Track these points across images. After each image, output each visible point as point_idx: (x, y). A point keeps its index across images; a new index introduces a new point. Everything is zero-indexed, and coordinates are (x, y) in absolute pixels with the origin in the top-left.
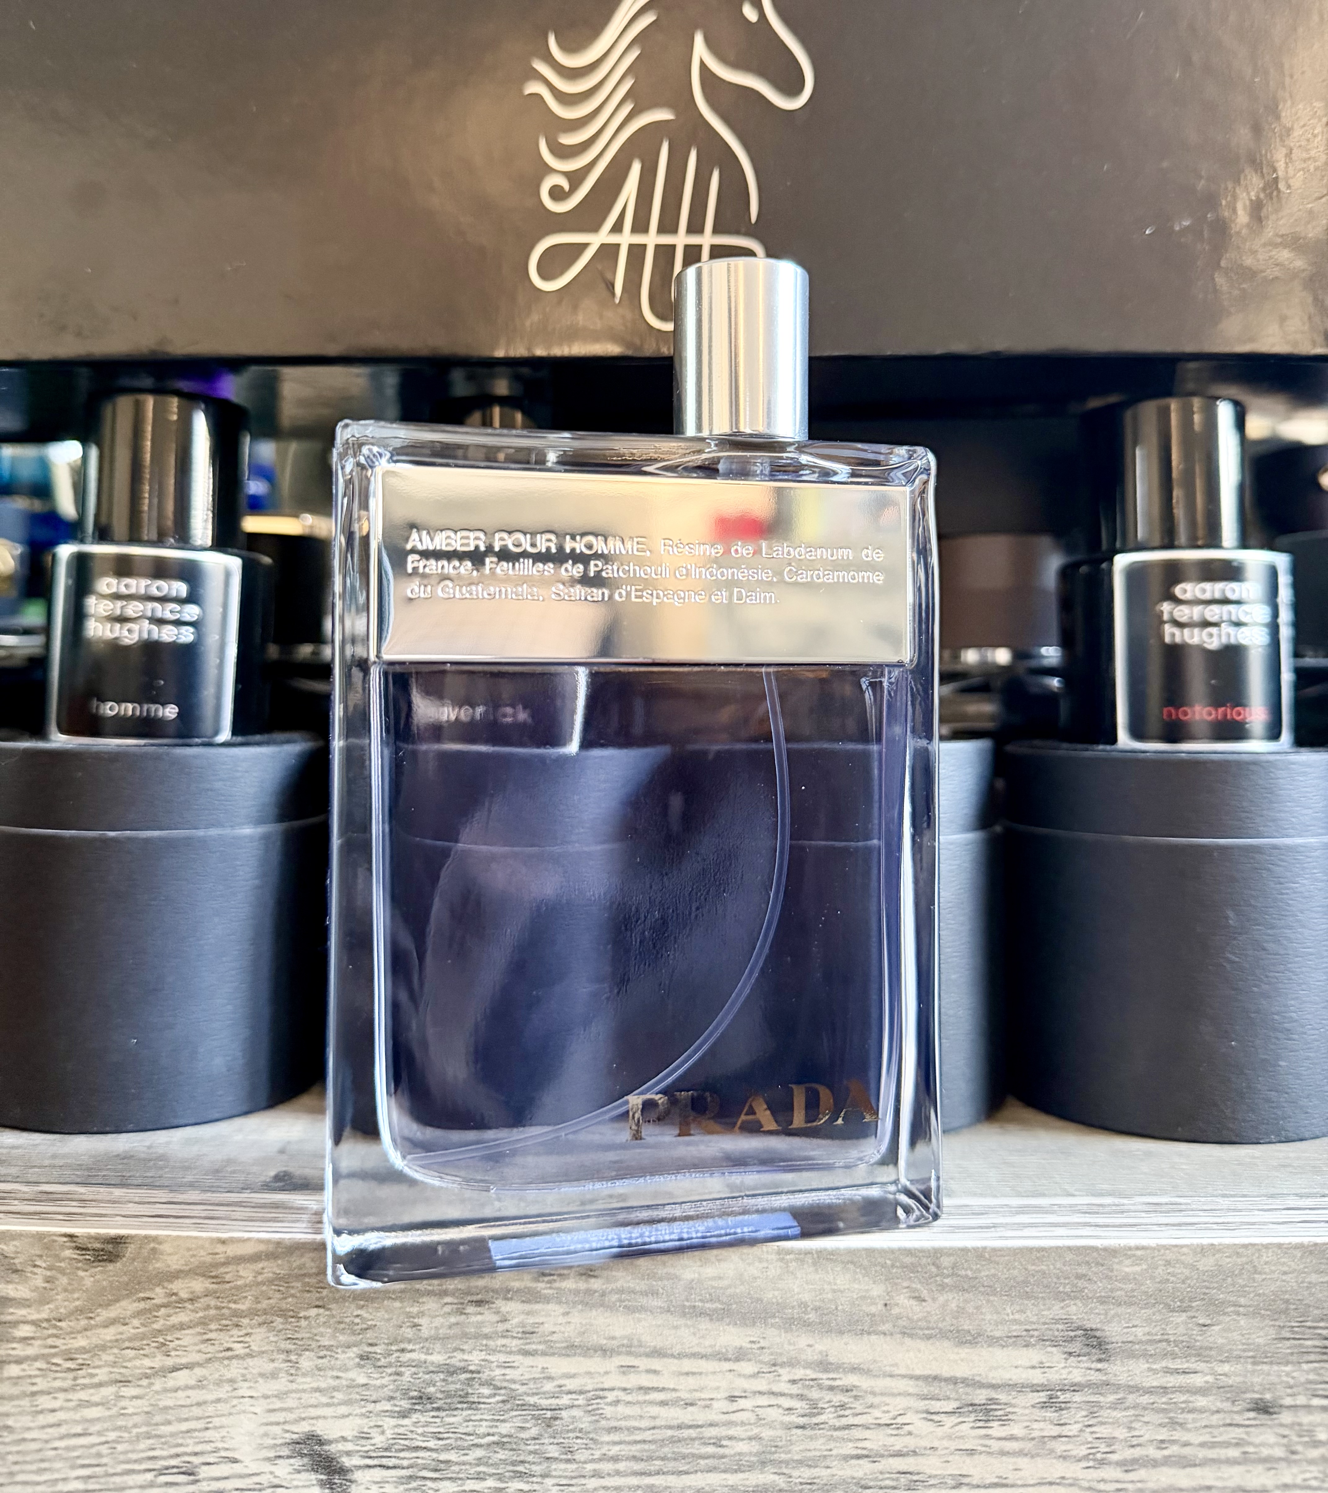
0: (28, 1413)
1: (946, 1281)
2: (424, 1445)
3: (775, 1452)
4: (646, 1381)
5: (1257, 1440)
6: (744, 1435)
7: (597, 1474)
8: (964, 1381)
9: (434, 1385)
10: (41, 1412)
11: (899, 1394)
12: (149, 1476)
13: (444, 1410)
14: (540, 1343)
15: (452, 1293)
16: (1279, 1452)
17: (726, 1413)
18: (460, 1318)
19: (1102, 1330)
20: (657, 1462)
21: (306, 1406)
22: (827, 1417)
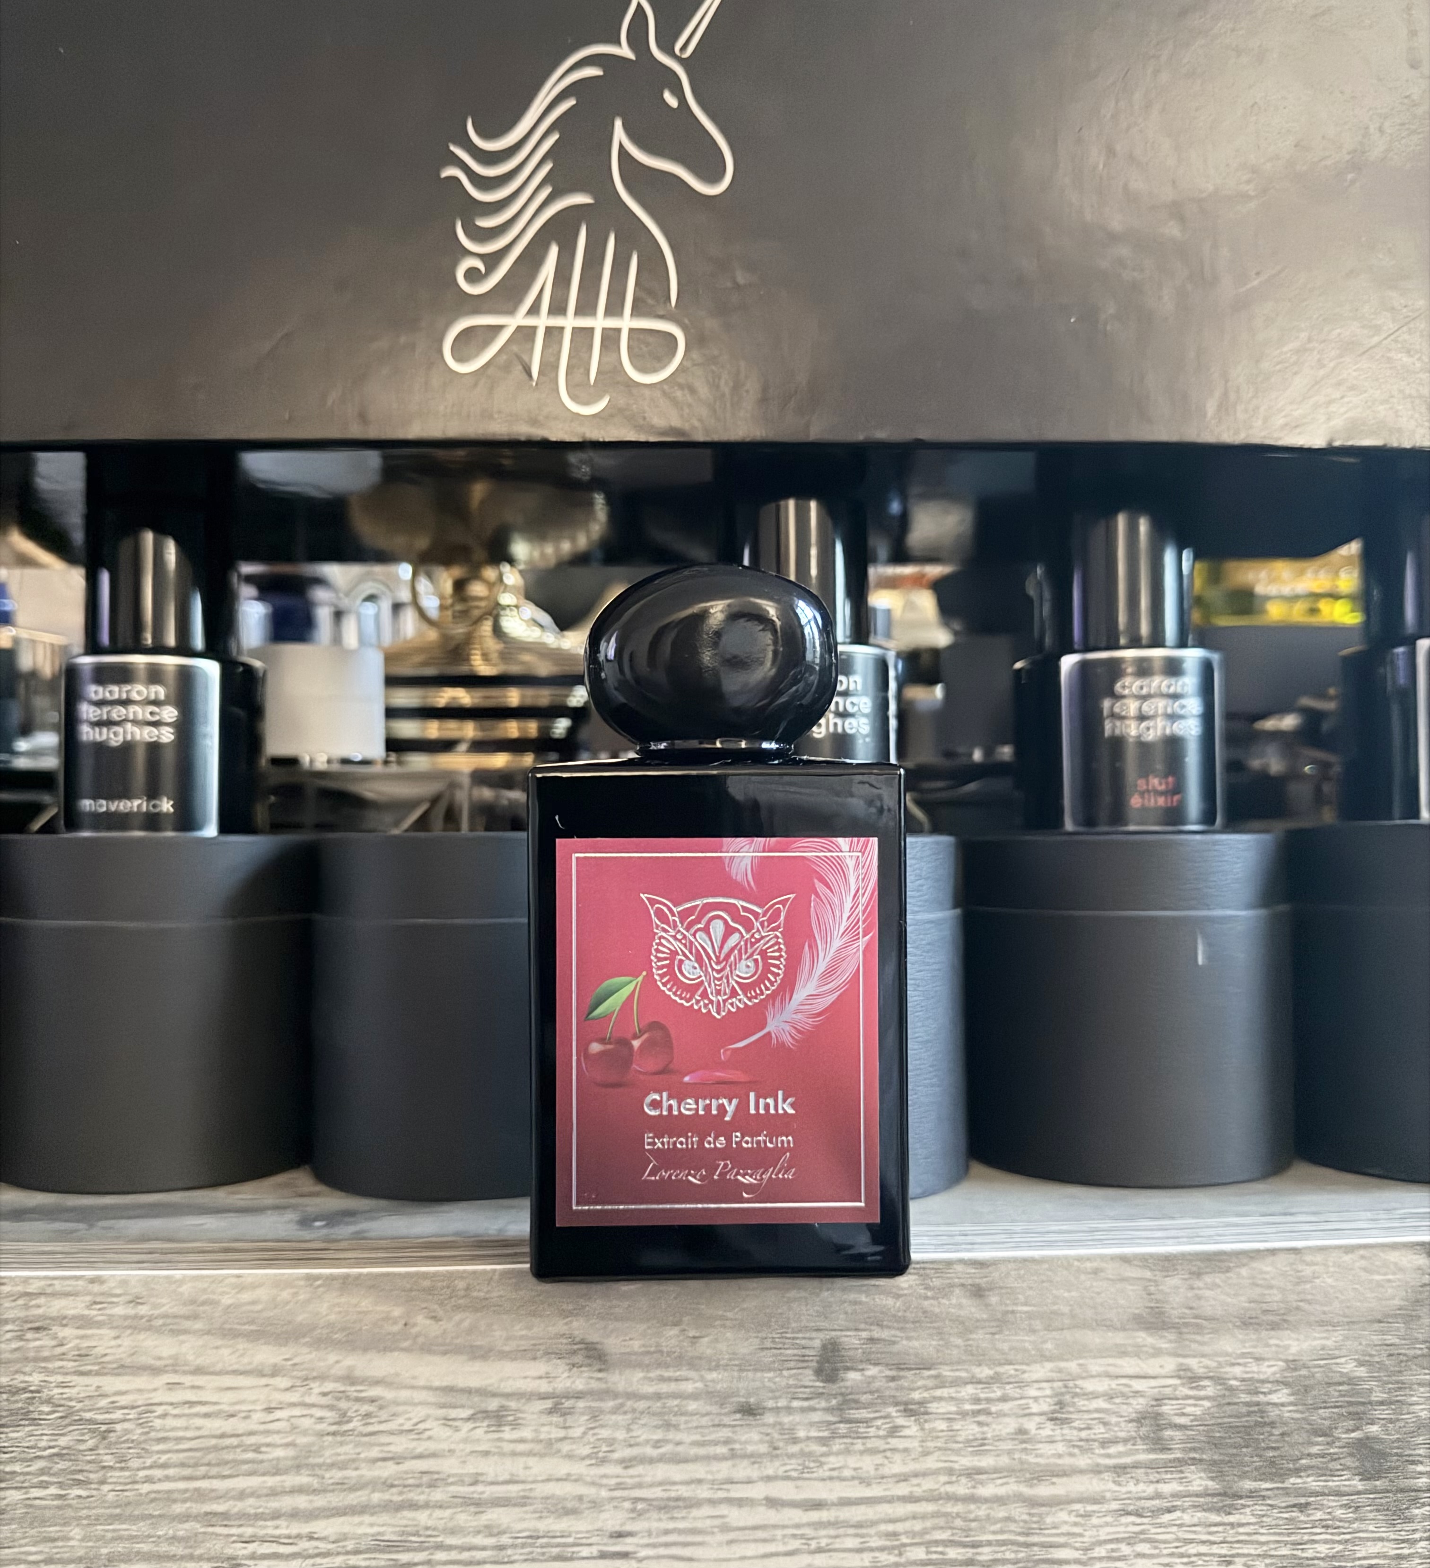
1: (461, 1301)
3: (309, 1457)
4: (190, 1396)
5: (744, 1438)
6: (280, 1442)
7: (149, 1480)
8: (478, 1391)
11: (420, 1403)
13: (9, 1426)
14: (94, 1364)
15: (14, 1321)
16: (763, 1448)
17: (264, 1423)
18: (21, 1344)
19: (601, 1344)
20: (203, 1468)
22: (356, 1424)
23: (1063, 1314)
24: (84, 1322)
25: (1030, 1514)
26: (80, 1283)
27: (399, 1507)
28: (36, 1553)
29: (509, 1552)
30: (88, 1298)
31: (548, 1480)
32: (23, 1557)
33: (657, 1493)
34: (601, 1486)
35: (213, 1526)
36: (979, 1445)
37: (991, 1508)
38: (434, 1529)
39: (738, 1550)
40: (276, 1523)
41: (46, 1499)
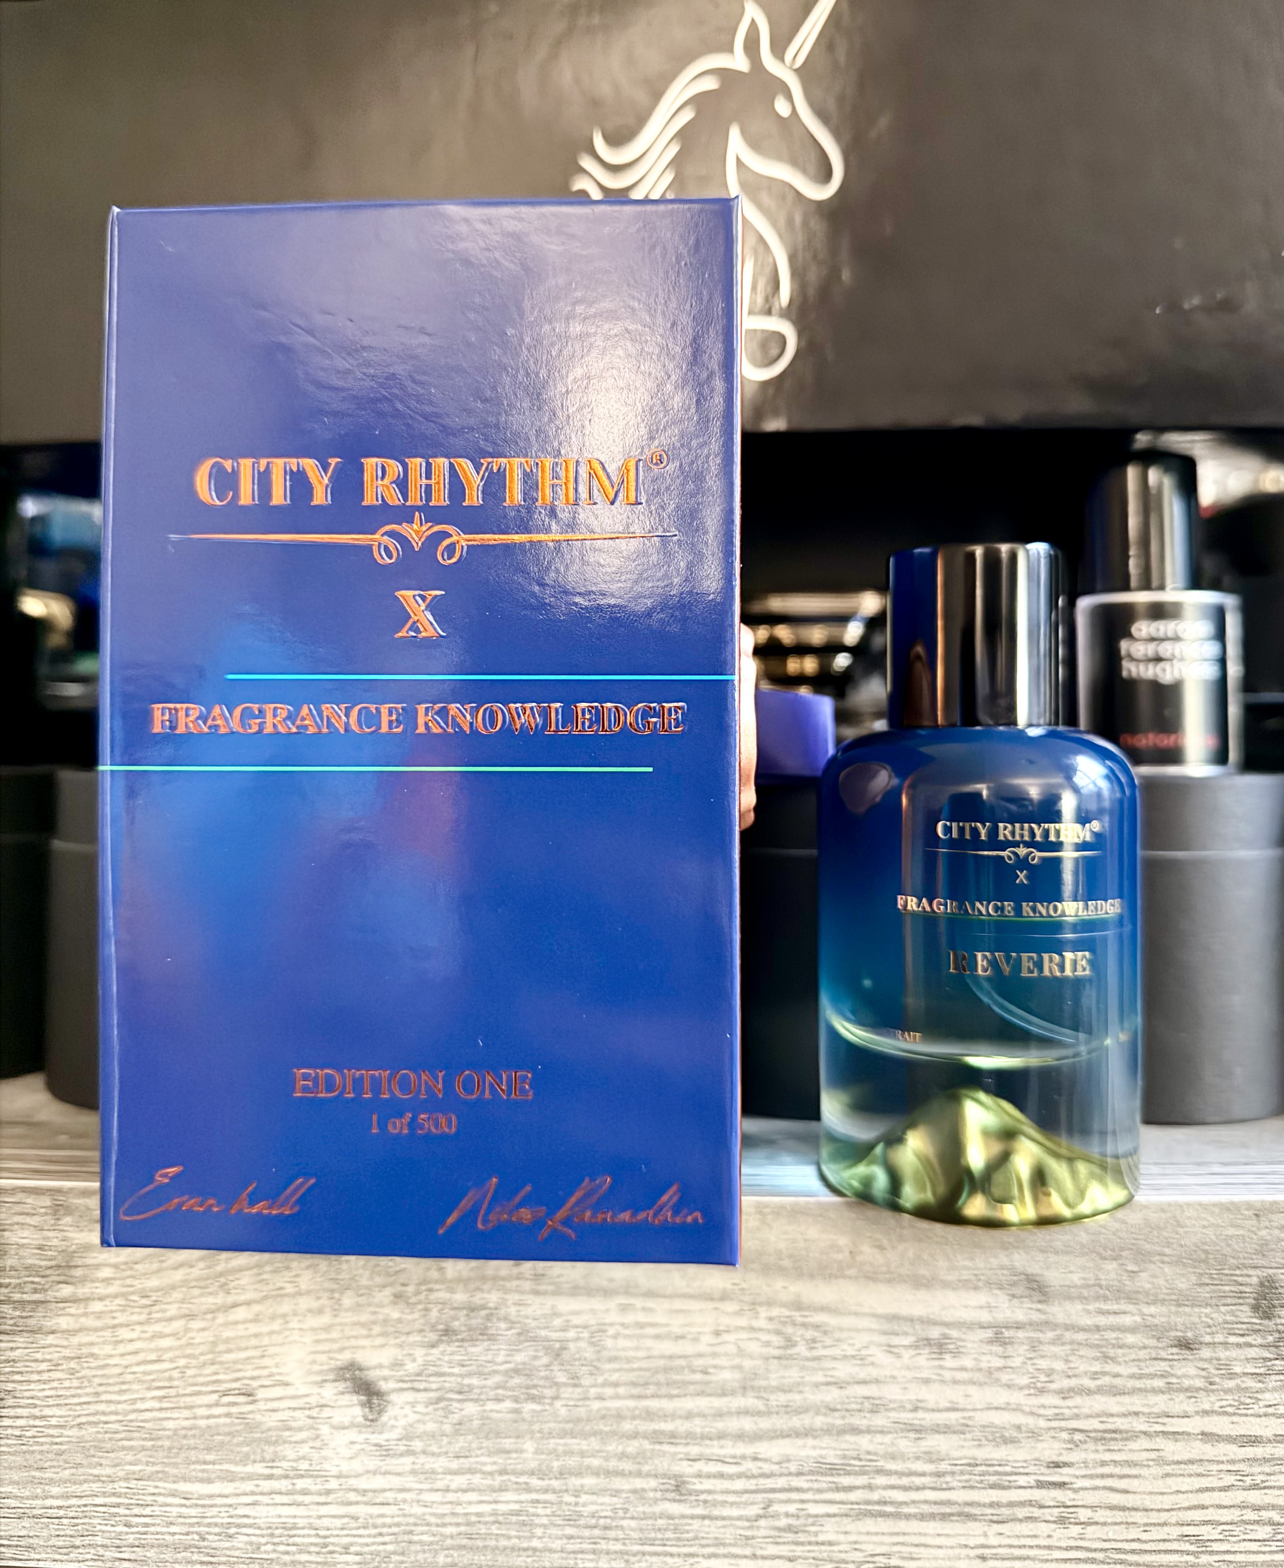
0: (110, 1343)
2: (450, 1371)
3: (755, 1379)
4: (641, 1318)
5: (1179, 1373)
6: (727, 1364)
7: (600, 1398)
8: (920, 1319)
9: (458, 1319)
10: (122, 1341)
11: (864, 1330)
12: (215, 1397)
13: (467, 1341)
14: (551, 1284)
16: (1199, 1383)
17: (711, 1345)
19: (1042, 1275)
20: (652, 1387)
21: (349, 1338)
22: (801, 1349)
27: (841, 1432)
28: (491, 1464)
29: (948, 1478)
31: (989, 1409)
32: (479, 1467)
33: (1094, 1424)
34: (1039, 1416)
35: (661, 1443)
39: (1174, 1484)
40: (722, 1442)
41: (500, 1412)
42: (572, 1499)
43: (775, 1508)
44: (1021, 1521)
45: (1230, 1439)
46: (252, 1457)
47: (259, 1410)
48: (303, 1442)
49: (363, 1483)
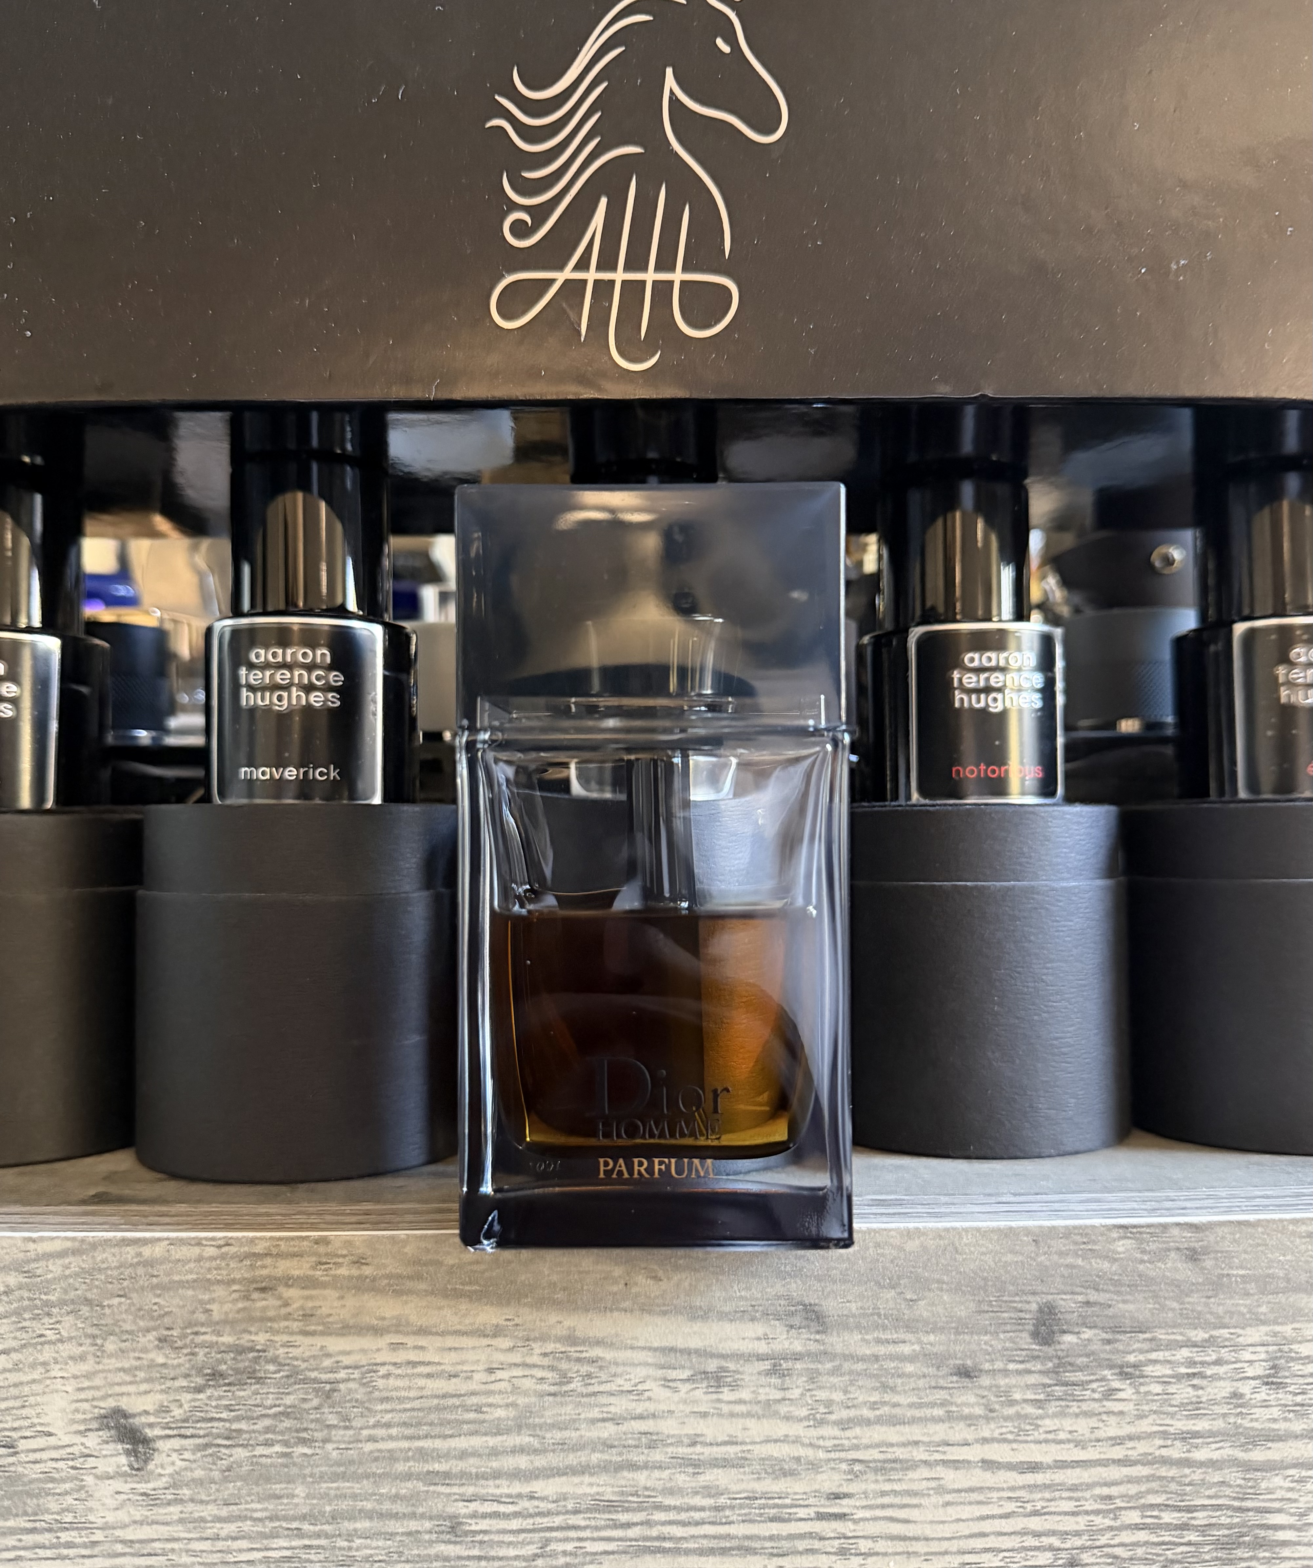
2: (217, 1416)
3: (530, 1417)
4: (413, 1356)
5: (959, 1401)
6: (501, 1402)
7: (372, 1439)
8: (697, 1352)
9: (225, 1363)
11: (640, 1364)
13: (235, 1385)
14: (318, 1324)
15: (239, 1282)
16: (979, 1411)
17: (486, 1383)
18: (247, 1304)
20: (425, 1428)
21: (112, 1385)
22: (576, 1385)
23: (1279, 1278)
24: (308, 1283)
25: (1244, 1479)
26: (305, 1243)
27: (619, 1468)
28: (261, 1510)
29: (728, 1513)
30: (314, 1259)
31: (767, 1441)
32: (249, 1514)
33: (874, 1454)
34: (819, 1447)
35: (435, 1484)
36: (1195, 1409)
37: (1205, 1473)
38: (654, 1490)
39: (953, 1512)
40: (497, 1482)
41: (271, 1457)
42: (346, 1544)
43: (553, 1546)
44: (801, 1553)
45: (1011, 1467)
46: (14, 1511)
47: (20, 1462)
48: (67, 1493)
49: (129, 1534)
